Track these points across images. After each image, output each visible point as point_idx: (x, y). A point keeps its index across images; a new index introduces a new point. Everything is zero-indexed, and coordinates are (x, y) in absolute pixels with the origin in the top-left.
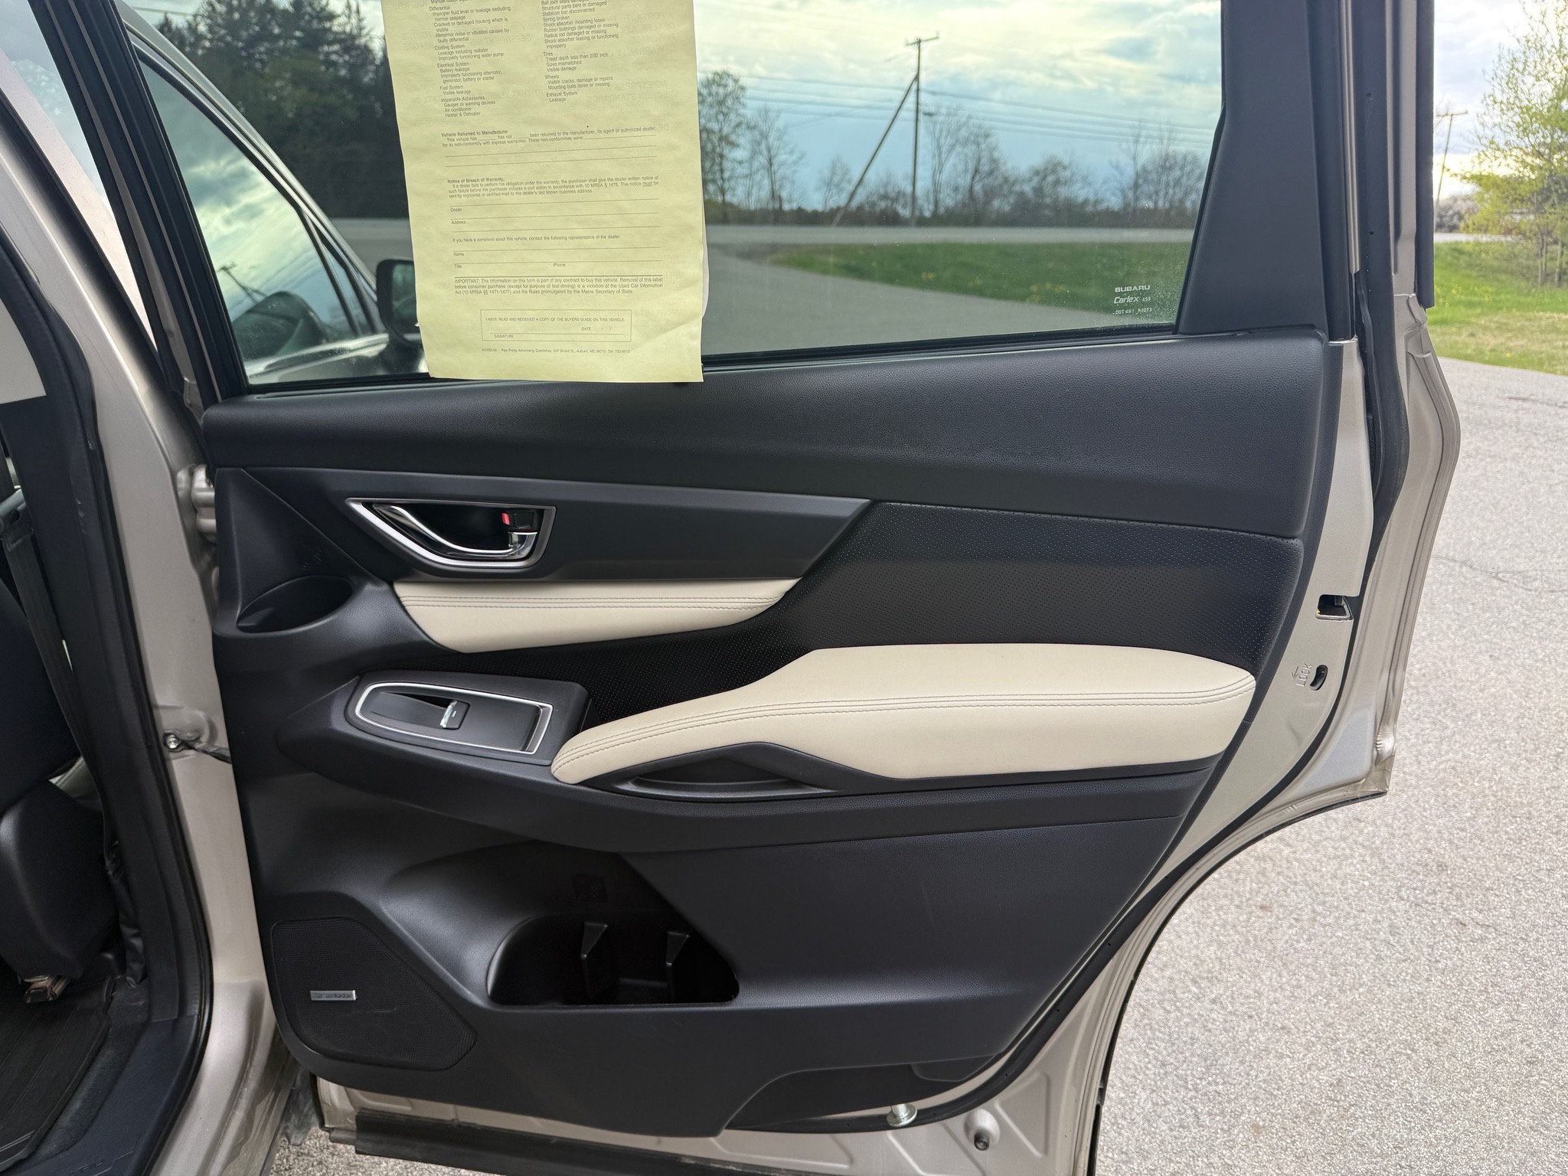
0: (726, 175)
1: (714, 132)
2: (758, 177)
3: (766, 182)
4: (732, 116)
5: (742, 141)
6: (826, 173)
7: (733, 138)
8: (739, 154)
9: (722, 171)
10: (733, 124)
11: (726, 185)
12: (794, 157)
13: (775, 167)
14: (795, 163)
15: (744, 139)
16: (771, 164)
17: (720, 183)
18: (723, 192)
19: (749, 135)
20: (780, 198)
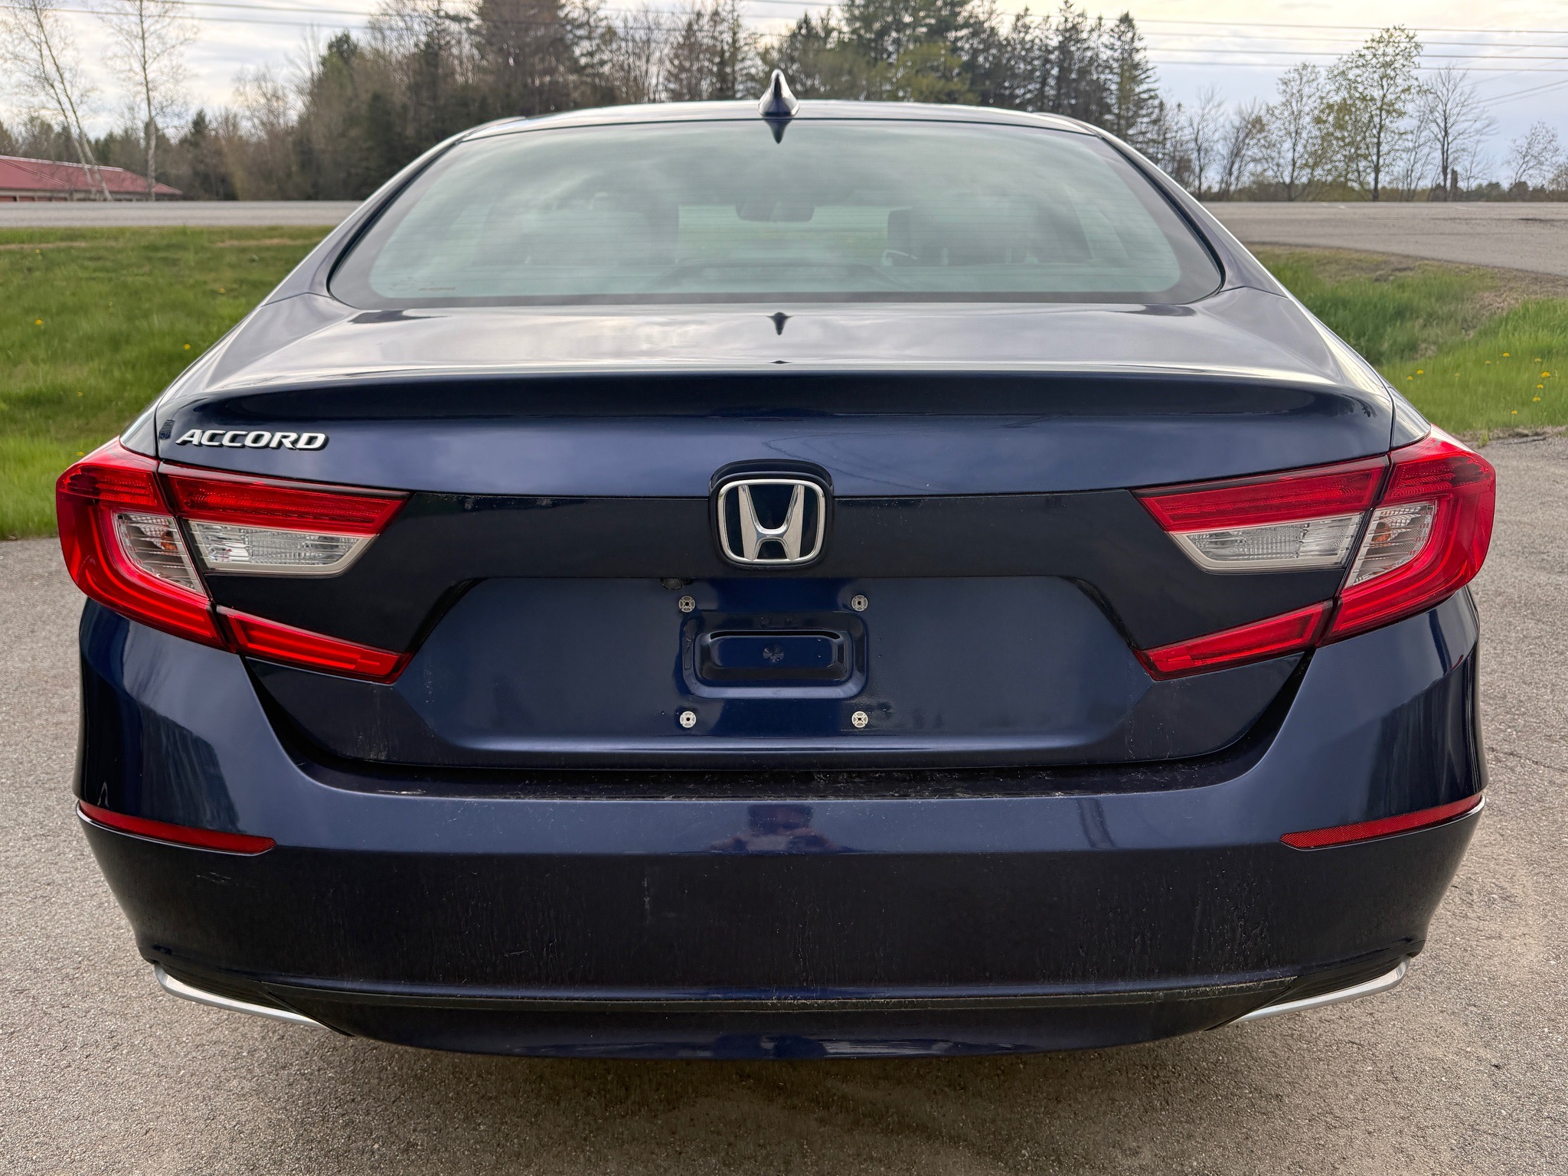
0: (1384, 148)
1: (1373, 99)
2: (1426, 150)
3: (1438, 155)
4: (1399, 81)
5: (1410, 108)
6: (1523, 143)
7: (1399, 105)
8: (1402, 124)
9: (1379, 144)
10: (1399, 89)
11: (1381, 161)
12: (1478, 125)
13: (1450, 139)
14: (1478, 132)
15: (1412, 106)
16: (1446, 134)
17: (1375, 158)
18: (1377, 170)
19: (1420, 101)
20: (1454, 173)
